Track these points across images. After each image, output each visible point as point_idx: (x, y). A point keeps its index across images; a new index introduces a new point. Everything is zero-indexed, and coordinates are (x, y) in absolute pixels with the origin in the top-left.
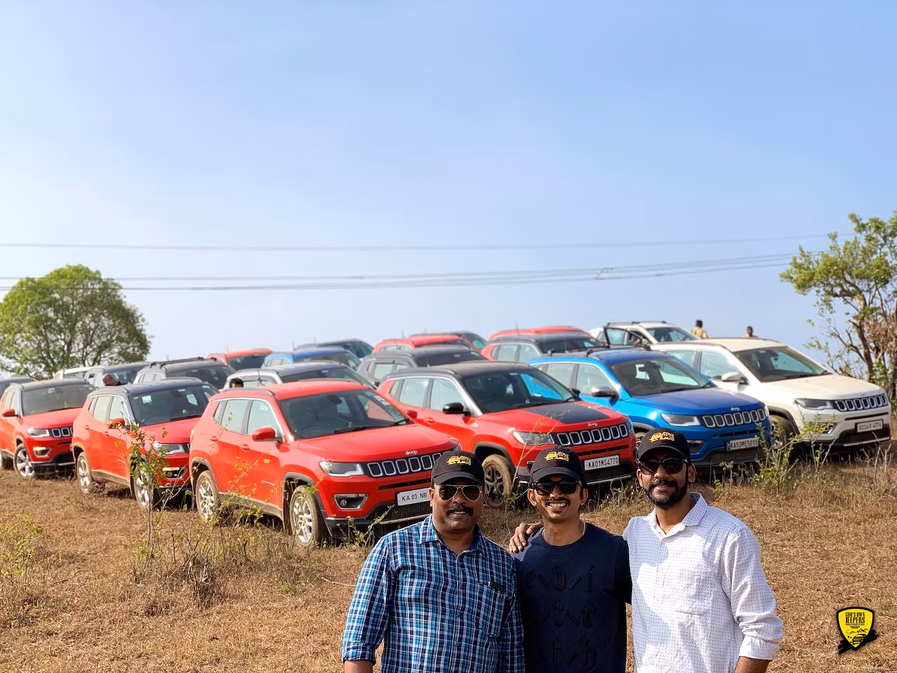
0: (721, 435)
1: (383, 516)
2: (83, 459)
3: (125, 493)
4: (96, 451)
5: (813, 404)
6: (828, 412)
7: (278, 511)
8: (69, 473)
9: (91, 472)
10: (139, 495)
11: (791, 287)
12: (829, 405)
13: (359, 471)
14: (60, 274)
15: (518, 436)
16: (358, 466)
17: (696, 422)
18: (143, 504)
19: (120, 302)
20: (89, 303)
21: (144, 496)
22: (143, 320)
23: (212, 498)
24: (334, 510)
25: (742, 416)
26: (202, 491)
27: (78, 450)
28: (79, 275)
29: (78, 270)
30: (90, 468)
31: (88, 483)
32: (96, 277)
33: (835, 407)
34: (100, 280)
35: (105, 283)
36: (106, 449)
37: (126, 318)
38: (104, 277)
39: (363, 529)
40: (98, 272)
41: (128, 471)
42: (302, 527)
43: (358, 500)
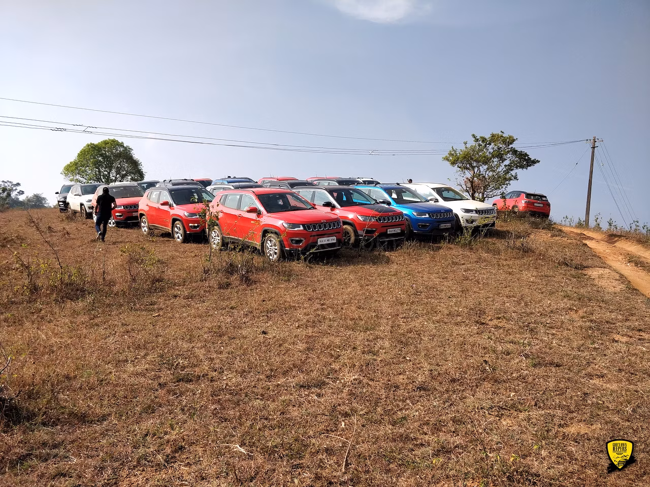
0: (437, 222)
1: (315, 248)
2: (144, 219)
3: (169, 235)
4: (152, 216)
5: (467, 211)
6: (474, 215)
7: (258, 245)
8: (137, 225)
9: (149, 225)
10: (176, 236)
11: (448, 163)
12: (474, 212)
13: (302, 228)
14: (106, 143)
15: (360, 218)
16: (301, 226)
17: (427, 216)
18: (179, 240)
19: (132, 156)
20: (119, 156)
21: (179, 236)
22: (141, 165)
23: (219, 238)
24: (289, 246)
25: (445, 214)
26: (213, 234)
27: (142, 215)
28: (115, 144)
29: (114, 141)
30: (148, 223)
31: (147, 230)
32: (121, 145)
33: (477, 213)
34: (123, 146)
35: (125, 148)
36: (157, 214)
37: (135, 164)
38: (125, 145)
39: (304, 254)
40: (122, 143)
41: (170, 225)
42: (271, 252)
43: (300, 241)
